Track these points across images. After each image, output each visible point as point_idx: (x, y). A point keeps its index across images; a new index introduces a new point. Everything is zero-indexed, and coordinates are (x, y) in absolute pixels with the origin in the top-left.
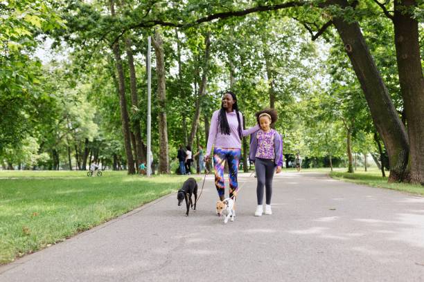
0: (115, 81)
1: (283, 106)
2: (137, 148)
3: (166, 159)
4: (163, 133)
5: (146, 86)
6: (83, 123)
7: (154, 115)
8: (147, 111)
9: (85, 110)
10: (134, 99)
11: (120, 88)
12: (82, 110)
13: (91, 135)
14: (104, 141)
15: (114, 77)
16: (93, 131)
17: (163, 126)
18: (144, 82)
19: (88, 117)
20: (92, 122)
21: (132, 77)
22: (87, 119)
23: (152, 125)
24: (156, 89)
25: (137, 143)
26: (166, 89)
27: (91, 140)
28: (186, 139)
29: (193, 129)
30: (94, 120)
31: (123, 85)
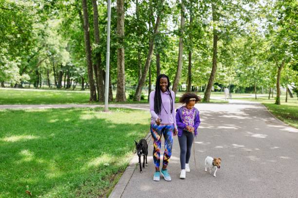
0: (81, 17)
1: (225, 45)
2: (98, 77)
3: (123, 88)
4: (121, 66)
5: (106, 23)
6: (58, 51)
7: (113, 50)
8: (106, 46)
9: (60, 41)
10: (96, 34)
11: (85, 24)
12: (58, 40)
13: (65, 61)
14: (74, 66)
15: (80, 14)
16: (66, 58)
17: (121, 60)
18: (104, 19)
19: (62, 46)
20: (65, 50)
21: (95, 14)
22: (60, 48)
23: (110, 58)
24: (116, 26)
25: (98, 73)
26: (125, 26)
27: (64, 65)
28: (141, 71)
29: (147, 63)
30: (66, 48)
31: (87, 21)
